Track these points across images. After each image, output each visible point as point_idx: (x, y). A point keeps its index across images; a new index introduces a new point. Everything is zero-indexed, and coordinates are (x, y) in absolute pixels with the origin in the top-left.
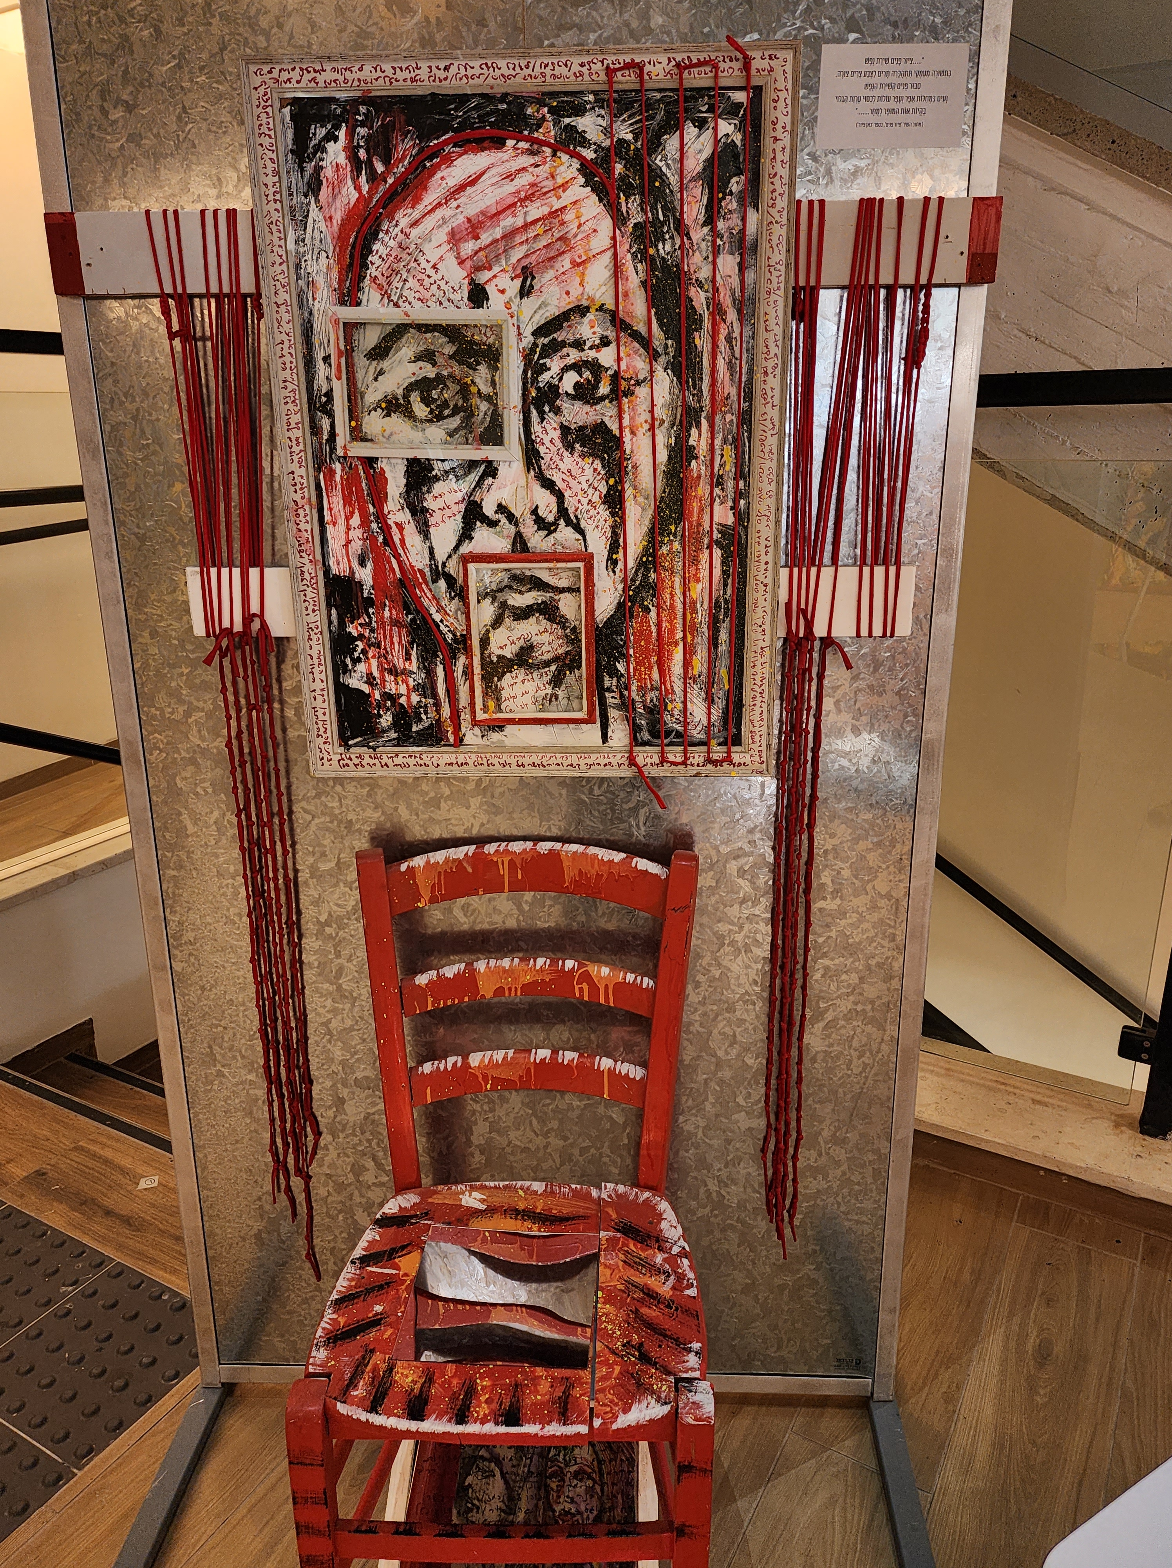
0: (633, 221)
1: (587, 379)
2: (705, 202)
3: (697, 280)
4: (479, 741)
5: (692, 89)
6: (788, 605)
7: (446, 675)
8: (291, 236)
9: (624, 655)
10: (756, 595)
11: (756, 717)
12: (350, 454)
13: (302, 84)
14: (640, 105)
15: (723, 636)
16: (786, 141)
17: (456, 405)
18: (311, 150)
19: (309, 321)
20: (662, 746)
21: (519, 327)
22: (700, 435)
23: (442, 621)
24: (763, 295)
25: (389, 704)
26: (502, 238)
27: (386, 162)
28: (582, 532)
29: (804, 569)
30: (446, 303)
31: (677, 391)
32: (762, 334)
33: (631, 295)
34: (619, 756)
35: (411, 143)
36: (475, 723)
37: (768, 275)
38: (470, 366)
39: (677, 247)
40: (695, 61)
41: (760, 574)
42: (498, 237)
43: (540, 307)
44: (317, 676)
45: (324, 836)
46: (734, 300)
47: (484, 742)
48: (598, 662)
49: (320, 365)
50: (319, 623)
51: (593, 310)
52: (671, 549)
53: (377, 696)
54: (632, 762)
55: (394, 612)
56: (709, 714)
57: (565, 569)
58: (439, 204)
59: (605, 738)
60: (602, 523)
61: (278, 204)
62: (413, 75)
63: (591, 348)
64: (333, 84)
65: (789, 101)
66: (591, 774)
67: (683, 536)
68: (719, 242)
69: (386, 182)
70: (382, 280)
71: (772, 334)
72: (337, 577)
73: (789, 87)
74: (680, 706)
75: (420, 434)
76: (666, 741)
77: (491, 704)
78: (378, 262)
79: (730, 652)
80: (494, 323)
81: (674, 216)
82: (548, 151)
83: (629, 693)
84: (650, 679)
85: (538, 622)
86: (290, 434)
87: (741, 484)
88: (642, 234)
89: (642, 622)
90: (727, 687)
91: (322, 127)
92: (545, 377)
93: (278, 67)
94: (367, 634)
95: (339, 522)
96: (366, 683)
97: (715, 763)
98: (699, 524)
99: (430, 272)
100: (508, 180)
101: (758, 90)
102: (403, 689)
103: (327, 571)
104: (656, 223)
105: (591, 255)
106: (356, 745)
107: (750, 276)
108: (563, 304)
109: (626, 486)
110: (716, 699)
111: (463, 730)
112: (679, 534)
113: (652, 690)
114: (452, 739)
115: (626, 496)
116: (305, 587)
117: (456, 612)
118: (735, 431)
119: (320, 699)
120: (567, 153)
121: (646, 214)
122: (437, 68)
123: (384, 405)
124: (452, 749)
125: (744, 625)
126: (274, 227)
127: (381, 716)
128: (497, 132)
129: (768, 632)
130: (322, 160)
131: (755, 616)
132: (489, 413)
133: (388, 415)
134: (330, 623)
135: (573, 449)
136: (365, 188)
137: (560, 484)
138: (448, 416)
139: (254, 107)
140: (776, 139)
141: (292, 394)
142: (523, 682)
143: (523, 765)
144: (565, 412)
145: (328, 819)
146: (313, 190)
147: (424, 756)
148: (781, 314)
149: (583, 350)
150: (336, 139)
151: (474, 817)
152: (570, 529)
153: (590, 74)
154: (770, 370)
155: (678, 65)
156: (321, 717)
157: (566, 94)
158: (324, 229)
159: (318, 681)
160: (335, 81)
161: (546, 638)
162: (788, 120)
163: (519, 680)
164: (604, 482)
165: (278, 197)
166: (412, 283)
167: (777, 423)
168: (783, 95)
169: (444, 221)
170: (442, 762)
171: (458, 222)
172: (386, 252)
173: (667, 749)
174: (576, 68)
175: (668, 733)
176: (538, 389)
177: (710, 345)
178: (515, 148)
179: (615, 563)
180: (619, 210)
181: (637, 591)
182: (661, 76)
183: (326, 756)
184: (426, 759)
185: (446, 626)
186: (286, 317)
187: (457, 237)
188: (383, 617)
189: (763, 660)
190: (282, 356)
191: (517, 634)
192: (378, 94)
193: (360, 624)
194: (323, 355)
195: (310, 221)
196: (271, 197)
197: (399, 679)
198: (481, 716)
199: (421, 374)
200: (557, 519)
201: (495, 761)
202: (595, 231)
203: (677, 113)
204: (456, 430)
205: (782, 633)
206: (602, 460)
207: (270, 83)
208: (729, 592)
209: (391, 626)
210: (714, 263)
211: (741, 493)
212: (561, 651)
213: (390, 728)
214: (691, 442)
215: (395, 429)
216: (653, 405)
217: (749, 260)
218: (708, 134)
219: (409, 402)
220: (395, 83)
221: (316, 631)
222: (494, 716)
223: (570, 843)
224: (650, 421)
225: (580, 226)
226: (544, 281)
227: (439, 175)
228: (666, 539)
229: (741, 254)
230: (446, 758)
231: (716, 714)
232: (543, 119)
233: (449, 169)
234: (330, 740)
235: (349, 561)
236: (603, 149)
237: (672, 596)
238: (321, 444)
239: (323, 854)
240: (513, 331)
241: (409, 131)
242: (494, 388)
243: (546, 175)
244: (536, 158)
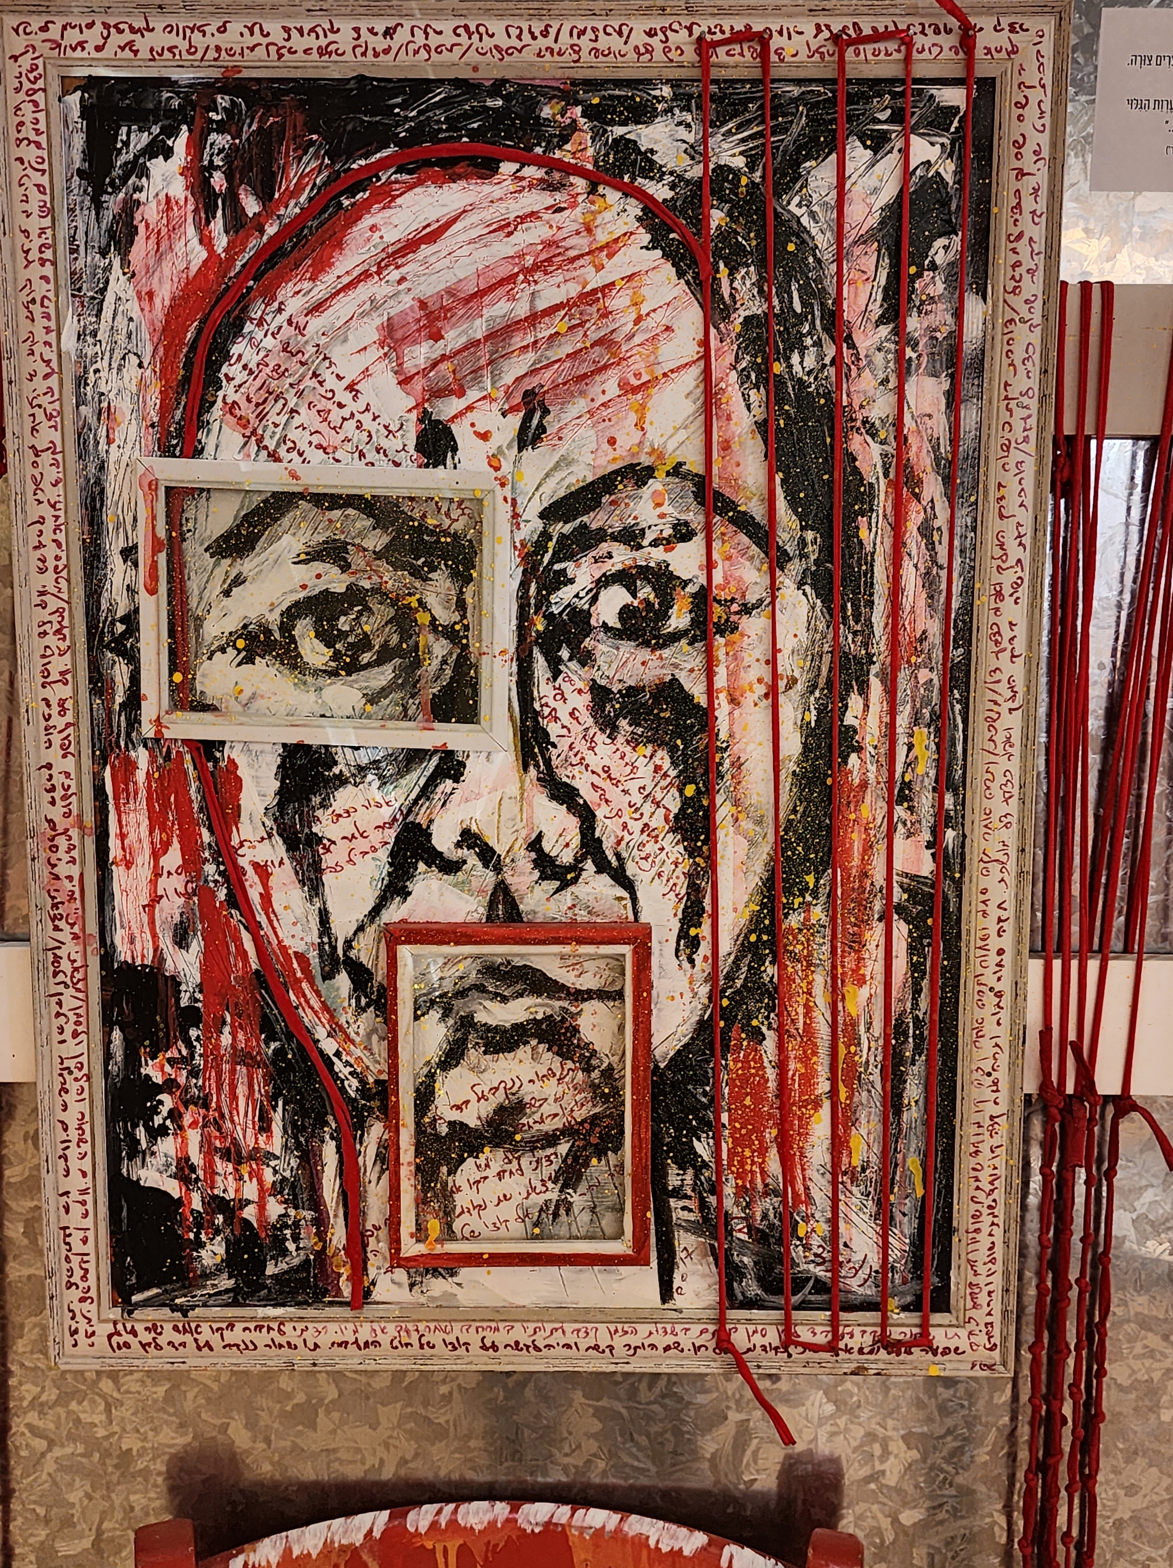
0: (743, 313)
1: (646, 601)
2: (883, 282)
3: (865, 422)
4: (403, 1295)
5: (861, 82)
6: (1045, 1035)
7: (341, 1162)
8: (70, 327)
9: (709, 1124)
10: (978, 1013)
11: (982, 1255)
12: (167, 734)
13: (106, 54)
14: (761, 107)
15: (913, 1091)
16: (1041, 176)
17: (385, 645)
18: (117, 172)
19: (98, 482)
20: (787, 1310)
21: (514, 502)
22: (866, 707)
23: (338, 1054)
24: (994, 450)
25: (220, 1219)
26: (487, 338)
27: (265, 195)
28: (628, 884)
29: (1074, 964)
30: (371, 456)
31: (822, 626)
32: (993, 524)
33: (735, 447)
34: (696, 1329)
35: (314, 164)
36: (397, 1260)
37: (1005, 416)
38: (415, 573)
39: (827, 360)
40: (867, 31)
41: (988, 972)
42: (479, 335)
43: (556, 467)
44: (74, 1164)
45: (71, 1485)
46: (937, 459)
47: (416, 1297)
48: (657, 1137)
49: (116, 563)
50: (84, 1059)
51: (660, 474)
52: (807, 919)
53: (197, 1203)
54: (723, 1344)
55: (241, 1036)
56: (885, 1247)
57: (593, 958)
58: (366, 275)
59: (667, 1291)
60: (668, 868)
61: (48, 270)
62: (323, 42)
63: (655, 543)
64: (167, 55)
65: (1047, 107)
66: (637, 1365)
67: (832, 895)
68: (909, 353)
69: (262, 232)
70: (247, 410)
71: (1013, 522)
72: (129, 968)
73: (1048, 81)
74: (823, 1228)
75: (312, 696)
76: (795, 1299)
77: (434, 1226)
78: (240, 376)
79: (927, 1123)
80: (468, 495)
81: (823, 304)
82: (580, 184)
83: (720, 1201)
84: (763, 1172)
85: (535, 1056)
86: (48, 693)
87: (949, 800)
88: (759, 337)
89: (746, 1061)
90: (920, 1192)
91: (141, 130)
92: (565, 594)
93: (60, 21)
94: (182, 1080)
95: (139, 860)
96: (174, 1176)
97: (893, 1347)
98: (864, 875)
99: (345, 397)
100: (501, 234)
101: (988, 86)
102: (250, 1191)
103: (107, 955)
104: (788, 318)
105: (659, 372)
106: (146, 1303)
107: (969, 416)
108: (602, 461)
109: (719, 799)
110: (898, 1217)
111: (372, 1272)
112: (823, 891)
113: (766, 1194)
114: (346, 1290)
115: (719, 817)
116: (60, 989)
117: (369, 1036)
118: (936, 699)
119: (77, 1210)
120: (616, 188)
121: (768, 299)
122: (371, 31)
123: (241, 644)
124: (346, 1312)
125: (954, 1071)
126: (37, 309)
127: (202, 1245)
128: (481, 148)
129: (1003, 1085)
130: (140, 189)
131: (977, 1054)
132: (451, 660)
133: (249, 660)
134: (108, 1056)
135: (615, 728)
136: (221, 242)
137: (587, 794)
138: (368, 665)
139: (11, 92)
140: (1021, 173)
141: (55, 618)
142: (500, 1175)
143: (494, 1347)
144: (600, 661)
145: (80, 1449)
146: (117, 244)
147: (288, 1328)
148: (1029, 484)
149: (639, 547)
150: (168, 153)
151: (387, 1446)
152: (605, 879)
153: (666, 51)
154: (1007, 590)
155: (835, 38)
156: (77, 1247)
157: (619, 83)
158: (135, 314)
159: (75, 1173)
160: (170, 49)
161: (551, 1088)
162: (1044, 139)
163: (491, 1172)
164: (674, 791)
165: (48, 254)
166: (306, 416)
167: (1020, 688)
168: (1035, 95)
169: (374, 305)
170: (324, 1340)
171: (400, 308)
172: (256, 359)
173: (797, 1315)
174: (639, 39)
175: (799, 1283)
176: (550, 618)
177: (888, 542)
178: (516, 177)
179: (694, 943)
180: (716, 291)
181: (738, 999)
182: (802, 57)
183: (83, 1326)
184: (291, 1333)
185: (347, 1064)
186: (52, 474)
187: (399, 335)
188: (217, 1047)
189: (996, 1141)
190: (40, 546)
191: (491, 1079)
192: (255, 74)
193: (169, 1060)
194: (122, 544)
195: (110, 297)
196: (34, 255)
197: (245, 1170)
198: (410, 1248)
199: (321, 586)
200: (579, 860)
201: (436, 1338)
202: (668, 329)
203: (833, 121)
204: (384, 692)
205: (1031, 1086)
206: (672, 750)
207: (44, 49)
208: (924, 1003)
209: (234, 1063)
210: (900, 391)
211: (948, 817)
212: (580, 1114)
213: (219, 1269)
214: (849, 720)
215: (263, 688)
216: (775, 651)
217: (968, 387)
218: (890, 163)
219: (293, 640)
220: (287, 57)
221: (78, 1074)
222: (439, 1249)
223: (589, 1503)
224: (768, 679)
225: (638, 320)
226: (567, 417)
227: (367, 221)
228: (797, 901)
229: (952, 376)
230: (333, 1332)
231: (899, 1245)
232: (573, 126)
233: (388, 213)
234: (93, 1293)
235: (154, 936)
236: (688, 182)
237: (808, 1010)
238: (109, 712)
239: (68, 1522)
240: (504, 511)
241: (312, 143)
242: (464, 617)
243: (575, 226)
244: (558, 196)
